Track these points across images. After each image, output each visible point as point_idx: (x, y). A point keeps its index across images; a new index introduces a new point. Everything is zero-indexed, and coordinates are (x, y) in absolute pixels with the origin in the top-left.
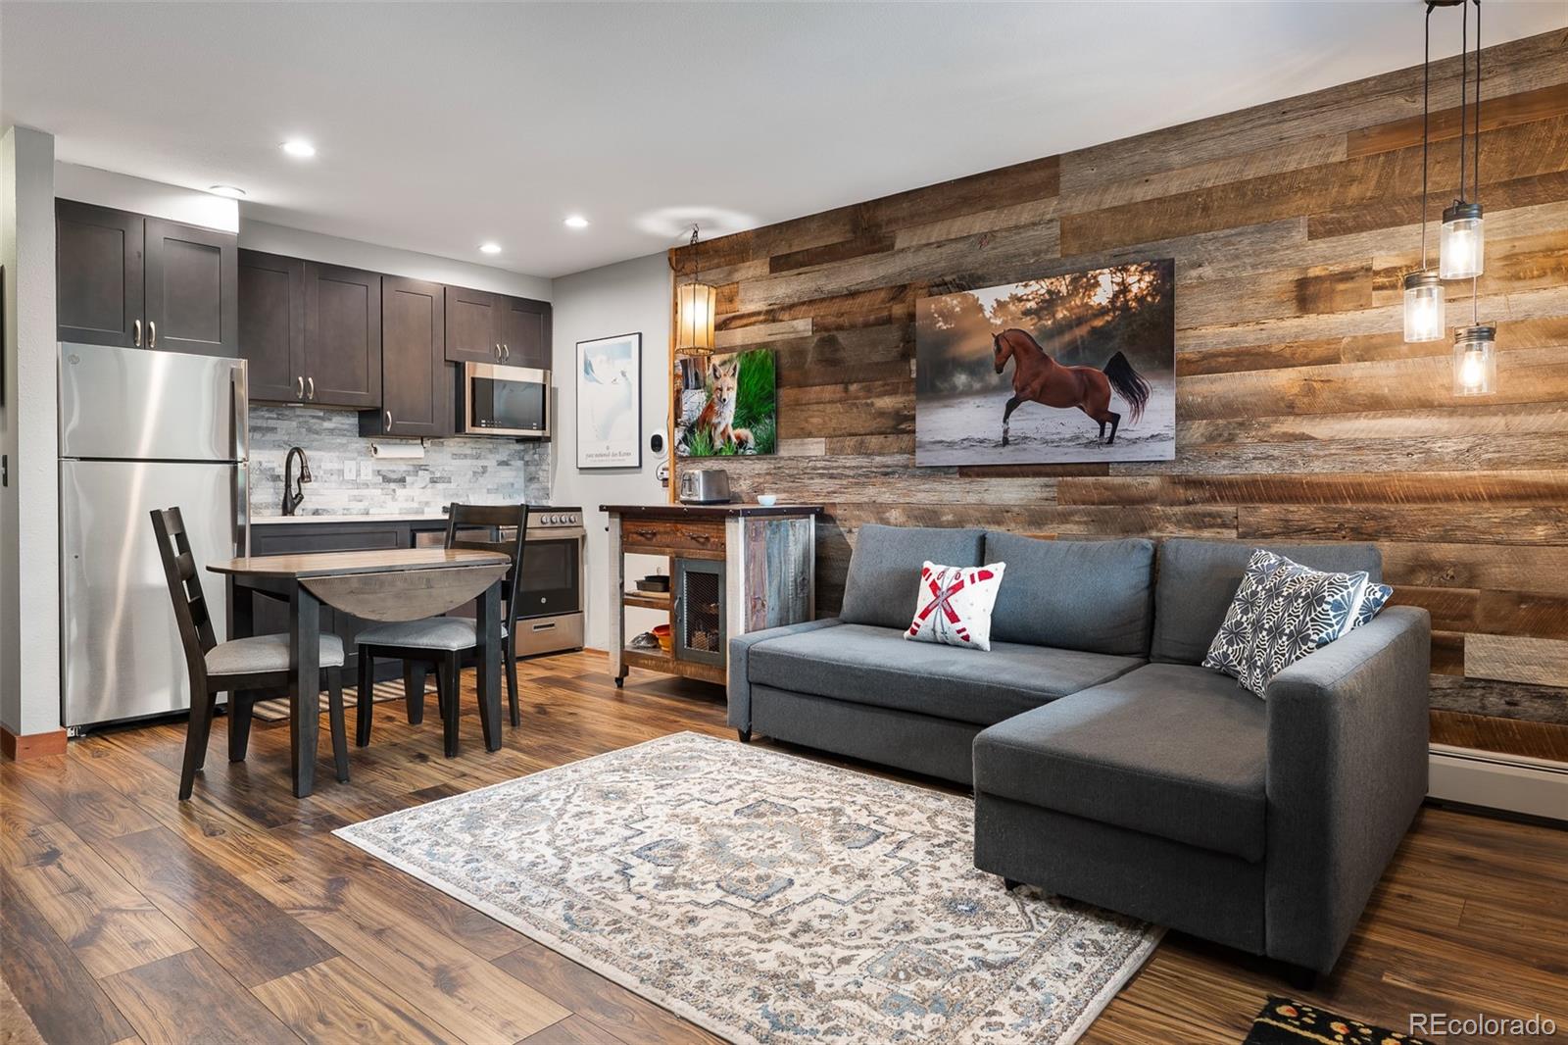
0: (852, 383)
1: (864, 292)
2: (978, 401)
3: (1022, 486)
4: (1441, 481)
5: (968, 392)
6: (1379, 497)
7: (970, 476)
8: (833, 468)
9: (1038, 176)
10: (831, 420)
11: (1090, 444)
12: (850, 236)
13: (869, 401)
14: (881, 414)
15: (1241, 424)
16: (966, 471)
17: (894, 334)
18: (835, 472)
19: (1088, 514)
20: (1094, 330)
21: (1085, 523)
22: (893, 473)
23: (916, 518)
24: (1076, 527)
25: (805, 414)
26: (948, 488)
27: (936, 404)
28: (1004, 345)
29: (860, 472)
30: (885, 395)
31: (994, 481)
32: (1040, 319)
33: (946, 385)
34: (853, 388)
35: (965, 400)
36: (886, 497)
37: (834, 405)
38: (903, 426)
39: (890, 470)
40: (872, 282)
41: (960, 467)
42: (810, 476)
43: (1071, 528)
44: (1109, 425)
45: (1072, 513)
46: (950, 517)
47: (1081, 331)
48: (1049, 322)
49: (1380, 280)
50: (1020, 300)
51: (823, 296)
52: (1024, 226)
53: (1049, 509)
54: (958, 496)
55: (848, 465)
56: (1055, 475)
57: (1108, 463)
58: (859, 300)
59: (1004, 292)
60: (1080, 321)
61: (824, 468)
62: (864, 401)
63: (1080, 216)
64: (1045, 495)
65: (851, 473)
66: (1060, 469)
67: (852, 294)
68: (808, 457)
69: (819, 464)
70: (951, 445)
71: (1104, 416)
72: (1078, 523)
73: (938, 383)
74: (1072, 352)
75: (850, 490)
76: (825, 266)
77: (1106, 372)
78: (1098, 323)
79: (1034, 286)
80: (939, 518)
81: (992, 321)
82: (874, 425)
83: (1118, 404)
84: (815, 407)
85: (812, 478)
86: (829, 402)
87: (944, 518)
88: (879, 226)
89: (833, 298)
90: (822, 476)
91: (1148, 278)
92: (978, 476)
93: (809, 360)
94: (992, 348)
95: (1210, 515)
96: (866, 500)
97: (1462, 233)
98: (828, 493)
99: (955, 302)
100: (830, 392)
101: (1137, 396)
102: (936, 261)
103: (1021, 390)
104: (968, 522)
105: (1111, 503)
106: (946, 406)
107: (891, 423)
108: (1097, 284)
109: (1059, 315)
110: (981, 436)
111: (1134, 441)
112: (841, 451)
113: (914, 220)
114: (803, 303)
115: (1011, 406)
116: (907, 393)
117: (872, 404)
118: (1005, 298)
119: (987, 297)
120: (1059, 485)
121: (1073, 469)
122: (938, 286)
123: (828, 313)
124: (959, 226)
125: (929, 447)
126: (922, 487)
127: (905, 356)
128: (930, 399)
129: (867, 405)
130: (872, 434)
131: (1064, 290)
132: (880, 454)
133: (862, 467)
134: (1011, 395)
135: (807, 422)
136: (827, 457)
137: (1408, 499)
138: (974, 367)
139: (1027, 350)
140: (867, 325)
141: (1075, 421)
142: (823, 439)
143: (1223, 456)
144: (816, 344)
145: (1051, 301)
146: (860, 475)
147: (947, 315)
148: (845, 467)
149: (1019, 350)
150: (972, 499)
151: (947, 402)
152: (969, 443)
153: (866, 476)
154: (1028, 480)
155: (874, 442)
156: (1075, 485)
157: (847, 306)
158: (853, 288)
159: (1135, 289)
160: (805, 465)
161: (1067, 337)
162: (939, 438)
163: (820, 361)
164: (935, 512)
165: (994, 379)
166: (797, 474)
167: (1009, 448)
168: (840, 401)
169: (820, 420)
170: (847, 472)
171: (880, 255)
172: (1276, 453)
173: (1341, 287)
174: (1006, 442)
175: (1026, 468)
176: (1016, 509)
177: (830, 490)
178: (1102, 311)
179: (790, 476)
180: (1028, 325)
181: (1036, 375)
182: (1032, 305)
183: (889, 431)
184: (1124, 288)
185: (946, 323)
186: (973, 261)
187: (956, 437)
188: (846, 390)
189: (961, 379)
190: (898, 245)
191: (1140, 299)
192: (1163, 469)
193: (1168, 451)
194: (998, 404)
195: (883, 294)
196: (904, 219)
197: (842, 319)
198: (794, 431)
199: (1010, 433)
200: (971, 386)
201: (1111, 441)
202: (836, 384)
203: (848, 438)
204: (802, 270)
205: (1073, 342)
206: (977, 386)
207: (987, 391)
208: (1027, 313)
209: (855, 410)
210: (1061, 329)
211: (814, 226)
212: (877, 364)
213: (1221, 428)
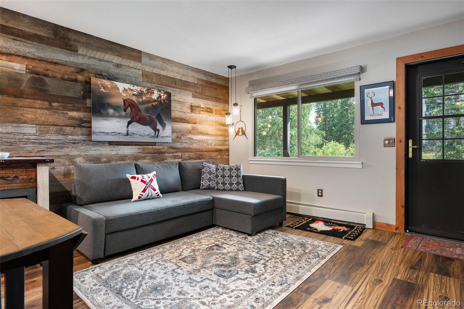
0: (54, 102)
1: (62, 64)
2: (118, 119)
3: (131, 149)
4: (209, 148)
5: (114, 116)
6: (202, 151)
7: (113, 145)
8: (42, 140)
9: (136, 54)
10: (41, 117)
11: (152, 137)
12: (52, 36)
13: (65, 112)
14: (72, 118)
15: (182, 135)
16: (111, 143)
17: (79, 88)
18: (43, 141)
19: (151, 157)
20: (153, 105)
21: (150, 159)
22: (79, 143)
23: (90, 160)
24: (147, 160)
25: (21, 112)
26: (104, 149)
27: (101, 118)
28: (126, 103)
29: (59, 142)
30: (74, 111)
31: (122, 147)
32: (138, 98)
33: (105, 112)
34: (55, 104)
35: (113, 118)
36: (75, 153)
37: (43, 111)
38: (84, 125)
39: (76, 142)
40: (66, 62)
41: (109, 141)
42: (24, 143)
43: (147, 161)
44: (157, 132)
45: (146, 157)
46: (105, 160)
47: (150, 105)
48: (141, 100)
49: (202, 109)
50: (132, 90)
51: (33, 57)
52: (131, 67)
53: (139, 155)
54: (108, 152)
55: (52, 138)
56: (139, 145)
57: (156, 142)
58: (59, 67)
59: (127, 86)
60: (149, 102)
61: (35, 139)
62: (61, 112)
63: (147, 72)
64: (139, 151)
65: (54, 142)
66: (143, 144)
67: (56, 63)
68: (23, 133)
69: (31, 137)
70: (107, 134)
71: (156, 130)
72: (148, 159)
73: (102, 111)
74: (147, 110)
75: (53, 150)
76: (35, 43)
77: (156, 118)
78: (154, 104)
79: (136, 87)
80: (101, 160)
81: (122, 94)
82: (69, 122)
83: (159, 127)
84: (29, 109)
85: (26, 144)
86: (39, 108)
87: (103, 160)
88: (69, 40)
89: (41, 60)
90: (33, 143)
91: (165, 95)
92: (116, 145)
93: (23, 85)
94: (122, 103)
95: (177, 156)
96: (63, 154)
98: (38, 151)
99: (108, 83)
100: (38, 103)
101: (163, 125)
102: (101, 66)
103: (132, 118)
104: (112, 161)
105: (156, 153)
106: (105, 120)
107: (78, 123)
108: (153, 93)
109: (144, 98)
110: (119, 132)
111: (163, 137)
112: (48, 132)
113: (87, 46)
114: (19, 56)
115: (129, 123)
116: (85, 111)
117: (67, 114)
118: (127, 88)
119: (121, 86)
120: (143, 148)
121: (147, 144)
122: (99, 75)
123: (41, 67)
124: (108, 57)
125: (98, 134)
126: (93, 149)
127: (84, 97)
128: (98, 116)
129: (64, 113)
130: (67, 126)
131: (145, 92)
132: (71, 135)
133: (60, 140)
134: (130, 119)
135: (23, 116)
136: (37, 134)
137: (206, 152)
138: (116, 108)
139: (134, 106)
140: (63, 79)
141: (148, 130)
142: (35, 126)
143: (179, 142)
144: (29, 79)
145: (141, 94)
146: (60, 143)
147: (105, 87)
148: (50, 140)
149: (131, 105)
150: (114, 153)
151: (105, 118)
152: (114, 133)
153: (63, 144)
154: (134, 147)
155: (68, 129)
156: (147, 148)
157: (51, 67)
158: (54, 60)
159: (163, 97)
160: (21, 137)
161: (146, 106)
162: (103, 131)
163: (32, 88)
164: (99, 158)
165: (123, 113)
166: (14, 142)
167: (128, 136)
168: (47, 109)
169: (33, 116)
170: (51, 142)
171: (70, 52)
172: (188, 142)
173: (197, 109)
174: (128, 134)
175: (133, 143)
176: (130, 156)
177: (39, 150)
178: (155, 101)
179: (7, 142)
180: (134, 99)
181: (137, 115)
182: (135, 93)
183: (76, 126)
184: (160, 97)
185: (105, 90)
186: (114, 70)
187: (110, 131)
188: (51, 105)
189: (111, 111)
190: (80, 52)
191: (164, 100)
192: (167, 145)
193: (170, 140)
194: (125, 122)
195: (72, 69)
196: (83, 43)
197: (47, 72)
198: (11, 119)
199: (129, 131)
200: (115, 114)
201: (157, 137)
202: (43, 101)
203: (52, 127)
204: (16, 38)
205: (147, 107)
206: (117, 114)
207: (120, 117)
208: (134, 95)
209: (57, 115)
210: (144, 103)
211: (27, 21)
212: (69, 97)
213: (178, 135)
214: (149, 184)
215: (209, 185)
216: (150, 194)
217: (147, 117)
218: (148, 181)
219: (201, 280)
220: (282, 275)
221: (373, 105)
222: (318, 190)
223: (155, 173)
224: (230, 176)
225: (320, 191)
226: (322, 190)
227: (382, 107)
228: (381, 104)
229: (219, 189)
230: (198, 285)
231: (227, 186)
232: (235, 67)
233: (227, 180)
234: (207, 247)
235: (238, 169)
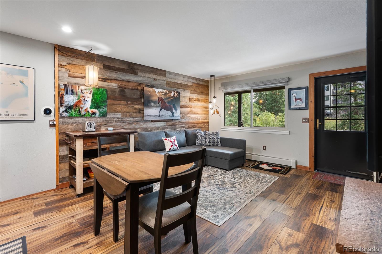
0: (128, 101)
1: (132, 82)
2: (155, 108)
3: (161, 123)
4: (199, 121)
5: (154, 107)
6: (195, 124)
7: (153, 122)
8: (124, 120)
9: (163, 73)
10: (123, 109)
11: (171, 117)
12: (128, 68)
13: (133, 106)
14: (136, 109)
15: (185, 115)
16: (152, 121)
17: (138, 93)
18: (124, 121)
19: (170, 127)
20: (171, 99)
21: (170, 129)
22: (139, 121)
23: (143, 130)
24: (168, 129)
25: (116, 107)
26: (149, 124)
27: (148, 108)
28: (159, 99)
29: (131, 121)
30: (136, 105)
31: (157, 123)
32: (165, 96)
33: (150, 105)
34: (129, 102)
35: (153, 108)
36: (137, 126)
37: (124, 106)
38: (141, 112)
39: (138, 121)
40: (133, 80)
41: (151, 120)
42: (117, 122)
43: (168, 130)
44: (173, 114)
45: (168, 127)
46: (150, 130)
47: (170, 99)
48: (166, 97)
49: (195, 100)
50: (162, 92)
51: (120, 80)
52: (161, 80)
53: (165, 127)
54: (151, 125)
55: (128, 120)
56: (165, 121)
57: (172, 120)
58: (130, 83)
59: (160, 90)
60: (170, 98)
61: (121, 120)
62: (132, 106)
63: (169, 81)
64: (165, 125)
65: (129, 121)
66: (167, 120)
67: (129, 82)
68: (116, 118)
69: (120, 119)
70: (151, 116)
71: (173, 113)
72: (169, 129)
73: (148, 104)
74: (169, 102)
75: (128, 125)
76: (121, 73)
77: (173, 106)
78: (172, 99)
79: (163, 91)
80: (148, 130)
81: (158, 95)
82: (135, 111)
83: (174, 111)
84: (119, 106)
85: (117, 123)
86: (122, 105)
87: (149, 130)
88: (135, 69)
89: (124, 81)
90: (120, 122)
91: (177, 94)
92: (154, 122)
93: (117, 94)
94: (158, 100)
95: (183, 126)
96: (132, 127)
97: (215, 99)
98: (122, 126)
99: (151, 90)
100: (123, 102)
101: (176, 110)
102: (147, 81)
103: (162, 107)
104: (153, 130)
105: (173, 125)
106: (150, 109)
107: (138, 111)
108: (171, 93)
109: (167, 96)
110: (156, 115)
111: (176, 116)
112: (126, 116)
113: (143, 71)
114: (115, 80)
115: (161, 110)
116: (141, 105)
117: (134, 107)
118: (159, 91)
119: (157, 90)
120: (166, 123)
121: (168, 120)
122: (147, 85)
123: (123, 84)
124: (151, 76)
125: (147, 116)
126: (144, 124)
127: (141, 98)
128: (147, 107)
129: (132, 107)
130: (134, 113)
131: (168, 93)
132: (135, 117)
133: (131, 120)
134: (160, 108)
135: (116, 109)
136: (122, 118)
137: (197, 123)
138: (155, 102)
139: (163, 101)
140: (132, 89)
141: (169, 113)
142: (121, 114)
143: (184, 119)
144: (119, 91)
145: (166, 94)
146: (131, 122)
147: (150, 92)
148: (127, 120)
149: (161, 100)
150: (153, 126)
151: (150, 108)
152: (154, 116)
153: (132, 122)
154: (162, 122)
155: (134, 115)
156: (169, 123)
157: (127, 84)
158: (129, 80)
159: (176, 94)
160: (116, 120)
161: (168, 100)
162: (149, 115)
163: (120, 95)
164: (147, 129)
165: (158, 105)
166: (113, 122)
167: (160, 117)
168: (126, 105)
169: (120, 109)
170: (128, 121)
171: (135, 75)
172: (188, 118)
173: (192, 100)
174: (160, 116)
175: (162, 120)
176: (160, 127)
177: (123, 125)
178: (172, 97)
179: (110, 122)
180: (163, 97)
181: (164, 105)
182: (163, 93)
183: (138, 113)
184: (175, 94)
185: (150, 93)
186: (154, 83)
187: (152, 115)
188: (127, 103)
189: (152, 104)
190: (139, 75)
191: (176, 96)
192: (178, 120)
193: (179, 118)
194: (159, 109)
195: (136, 84)
196: (140, 70)
197: (126, 86)
198: (112, 111)
199: (160, 114)
200: (154, 106)
201: (173, 116)
202: (124, 101)
203: (128, 114)
204: (114, 71)
205: (169, 101)
206: (155, 106)
207: (157, 107)
208: (163, 95)
209: (130, 107)
210: (167, 98)
211: (118, 62)
212: (135, 98)
213: (183, 115)
214: (174, 142)
215: (201, 143)
216: (174, 148)
217: (169, 106)
218: (173, 141)
219: (211, 190)
220: (250, 189)
221: (296, 99)
222: (263, 146)
223: (175, 136)
224: (213, 138)
225: (264, 147)
226: (265, 147)
227: (301, 101)
228: (301, 99)
229: (207, 145)
230: (210, 192)
231: (212, 144)
232: (214, 76)
233: (211, 140)
234: (207, 176)
235: (217, 134)
